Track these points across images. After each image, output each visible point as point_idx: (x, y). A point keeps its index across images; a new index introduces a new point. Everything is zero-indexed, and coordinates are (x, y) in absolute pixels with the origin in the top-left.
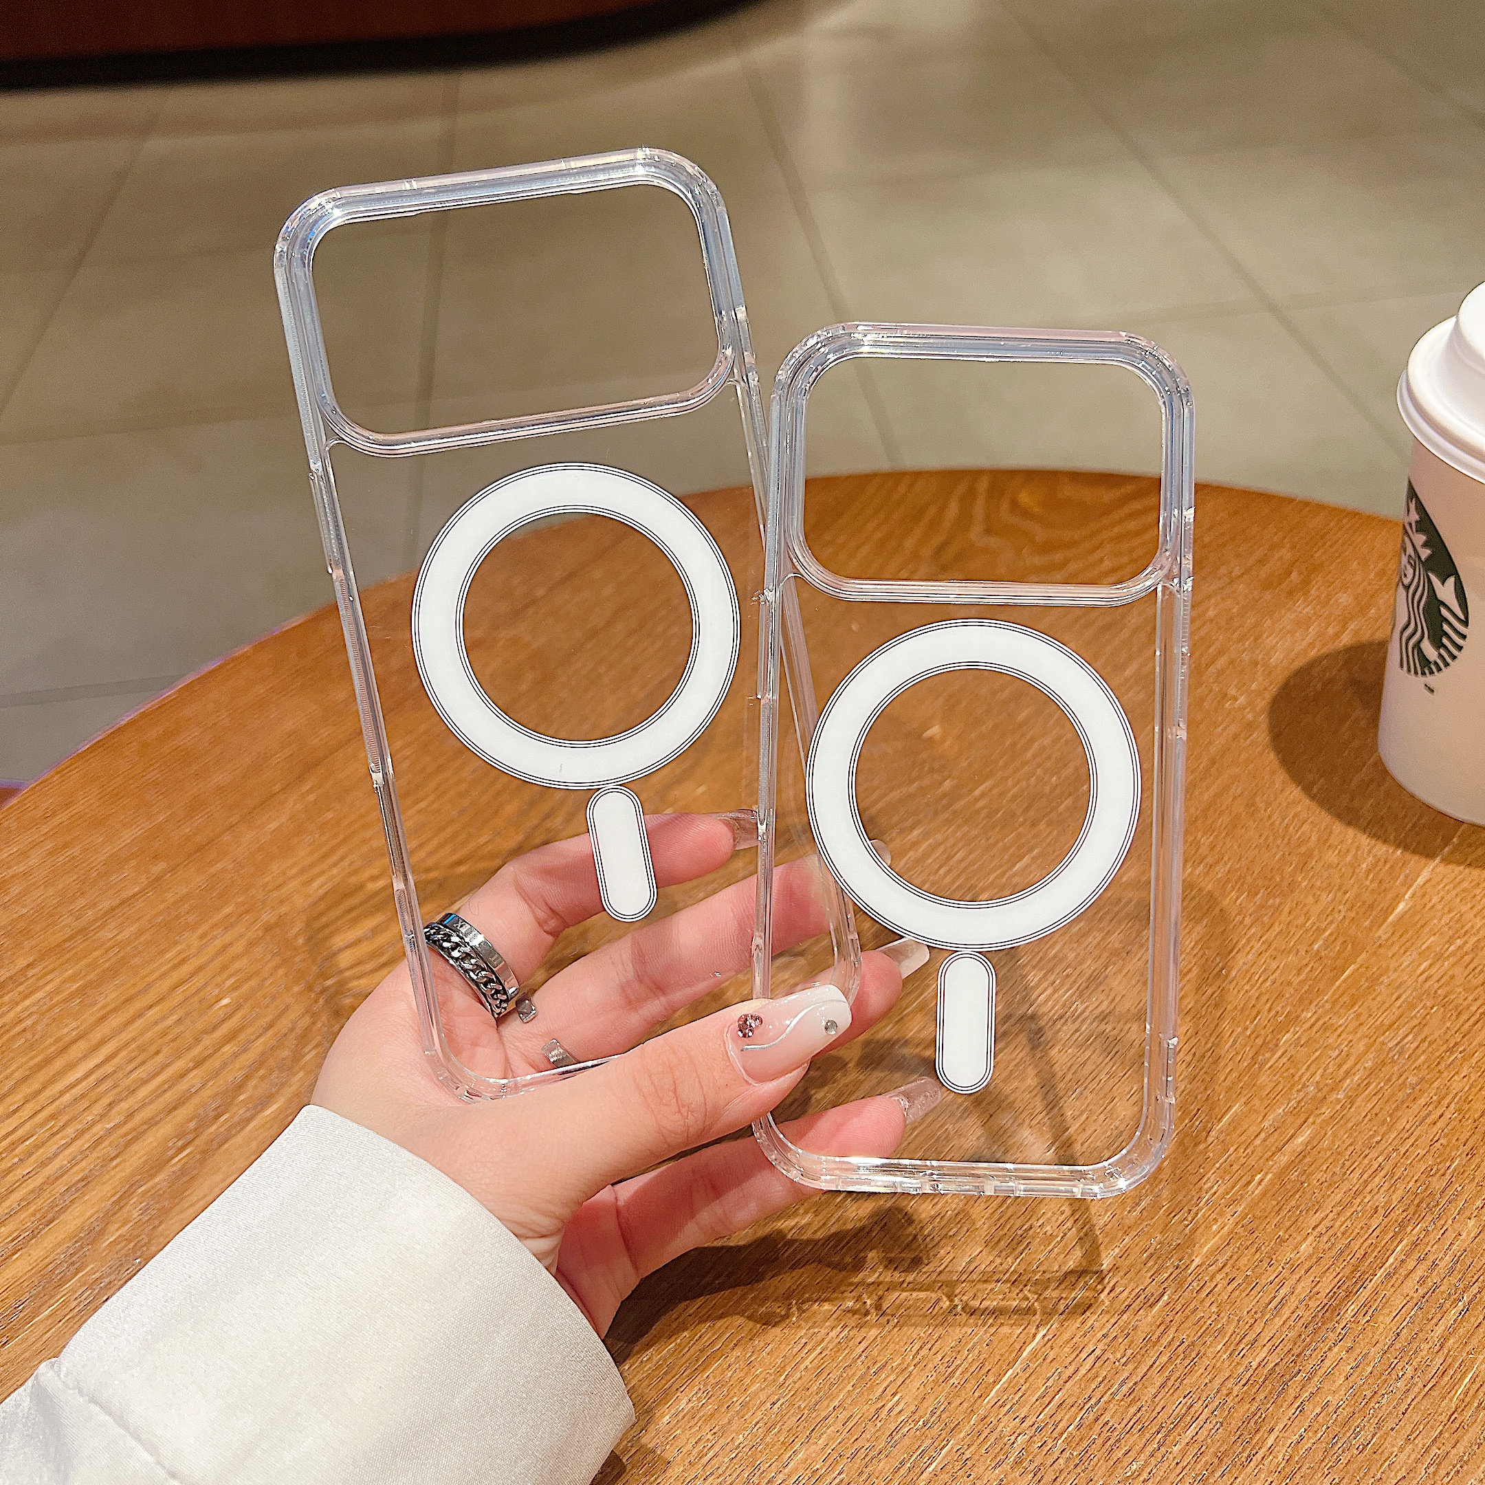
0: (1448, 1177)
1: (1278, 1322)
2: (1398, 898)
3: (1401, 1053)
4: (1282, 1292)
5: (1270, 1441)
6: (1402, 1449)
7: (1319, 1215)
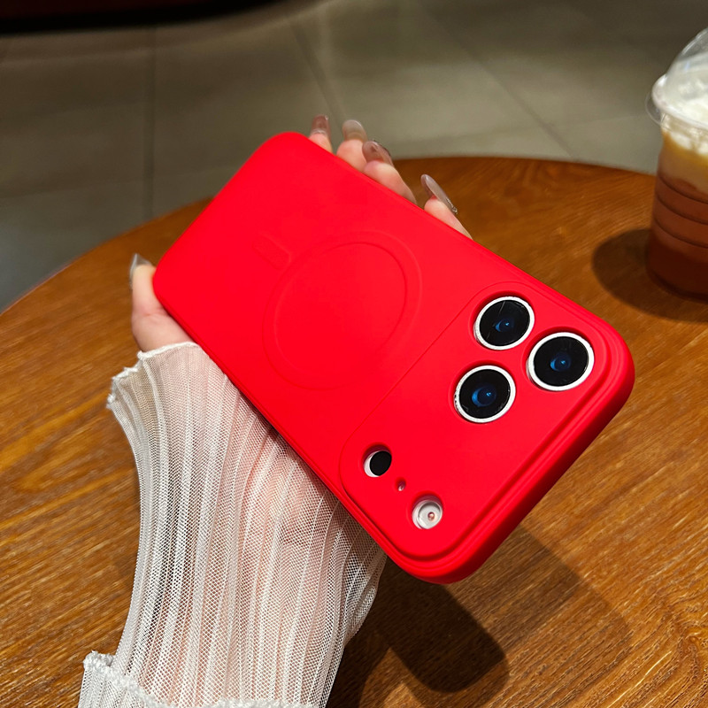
0: (690, 446)
1: (600, 491)
2: (691, 339)
3: (680, 397)
4: (604, 480)
5: (587, 532)
6: (645, 542)
7: (628, 454)
